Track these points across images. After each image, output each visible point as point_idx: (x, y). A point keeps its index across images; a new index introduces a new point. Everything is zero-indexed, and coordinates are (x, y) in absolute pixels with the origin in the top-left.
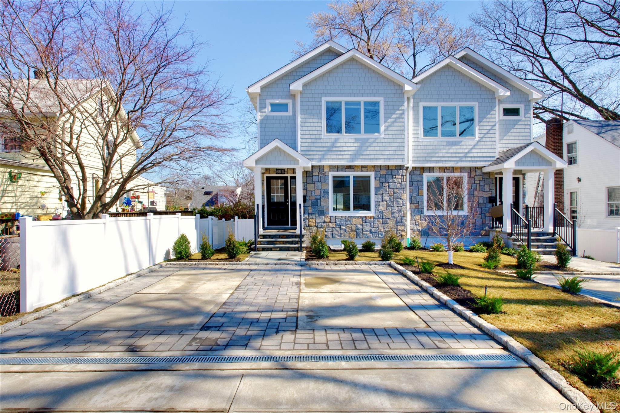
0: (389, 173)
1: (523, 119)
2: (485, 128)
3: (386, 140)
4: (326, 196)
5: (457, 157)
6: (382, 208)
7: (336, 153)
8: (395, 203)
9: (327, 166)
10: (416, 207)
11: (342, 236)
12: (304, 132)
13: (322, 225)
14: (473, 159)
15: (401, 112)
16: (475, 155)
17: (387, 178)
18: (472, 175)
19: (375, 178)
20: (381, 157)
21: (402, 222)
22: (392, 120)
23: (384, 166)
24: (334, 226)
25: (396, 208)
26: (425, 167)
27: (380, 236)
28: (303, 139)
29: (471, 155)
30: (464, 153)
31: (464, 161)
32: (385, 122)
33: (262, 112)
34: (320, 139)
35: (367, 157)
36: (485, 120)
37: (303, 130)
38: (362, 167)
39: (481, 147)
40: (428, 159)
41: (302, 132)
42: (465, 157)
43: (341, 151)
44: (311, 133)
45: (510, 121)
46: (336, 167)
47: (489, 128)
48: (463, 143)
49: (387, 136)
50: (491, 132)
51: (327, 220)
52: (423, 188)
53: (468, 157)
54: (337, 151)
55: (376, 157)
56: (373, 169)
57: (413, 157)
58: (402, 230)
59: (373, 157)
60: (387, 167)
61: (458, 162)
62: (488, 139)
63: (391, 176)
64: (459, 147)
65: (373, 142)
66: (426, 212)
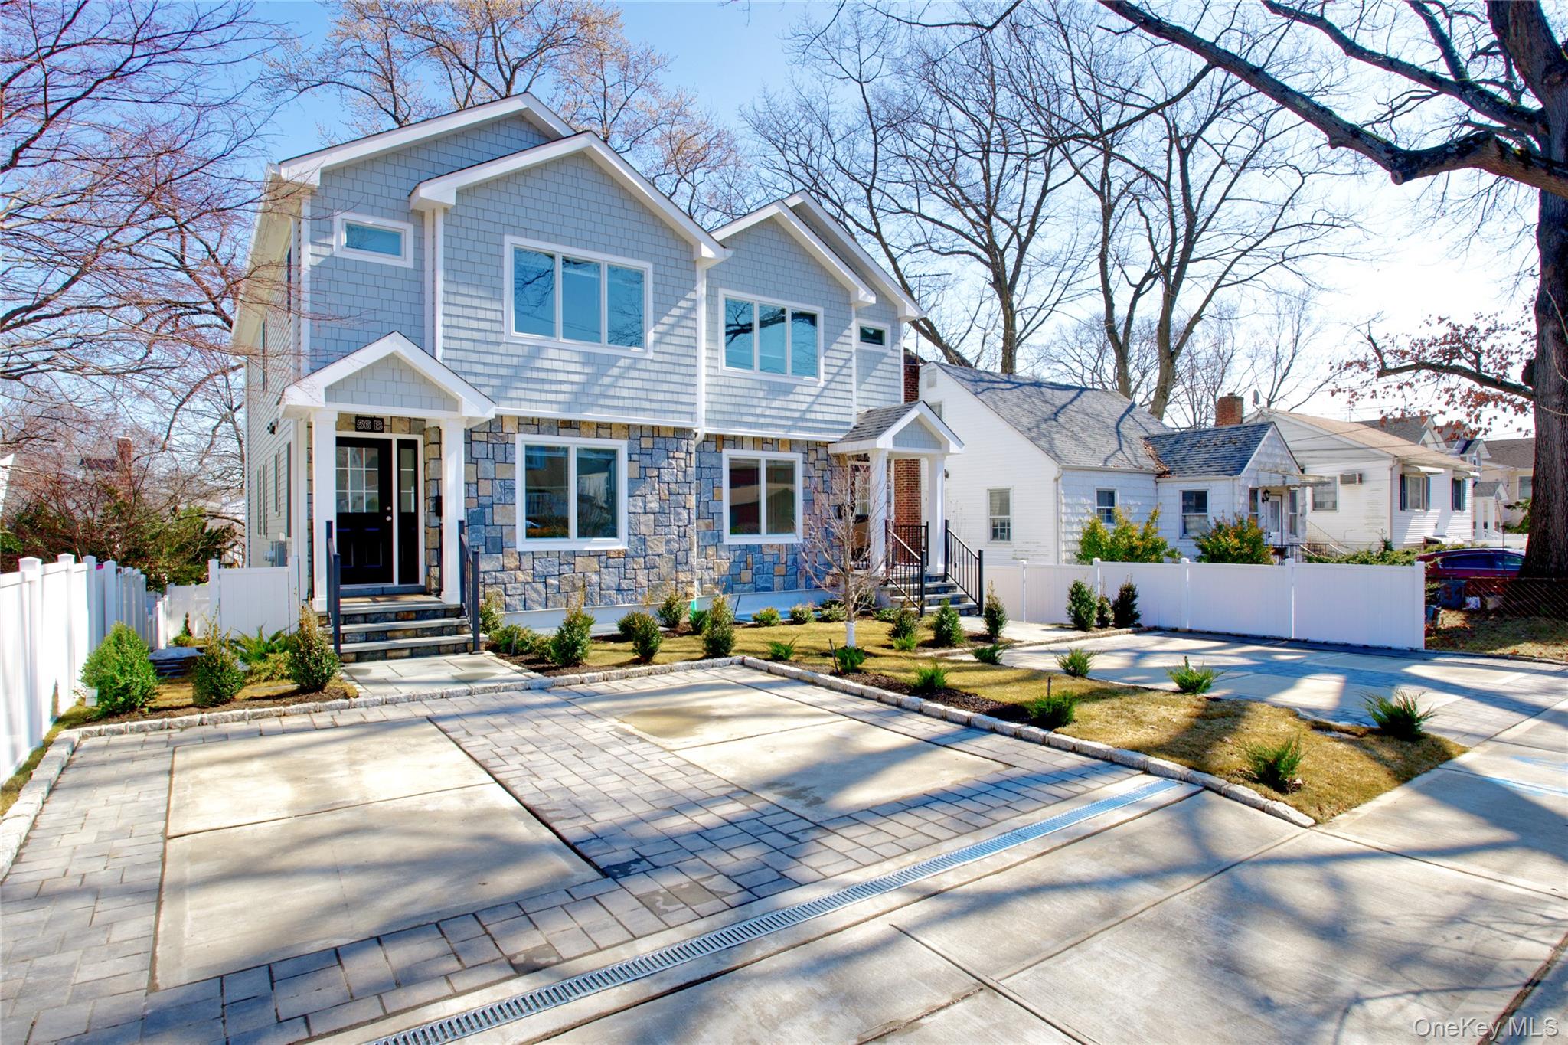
0: (661, 446)
1: (890, 353)
2: (834, 362)
3: (657, 367)
4: (508, 499)
5: (787, 418)
6: (643, 530)
7: (539, 386)
8: (672, 517)
9: (511, 418)
10: (707, 526)
11: (550, 603)
12: (454, 321)
13: (496, 578)
14: (815, 425)
15: (689, 304)
16: (819, 417)
17: (655, 457)
18: (811, 460)
19: (630, 455)
20: (647, 405)
21: (687, 563)
22: (672, 320)
23: (649, 427)
24: (530, 579)
25: (675, 530)
26: (727, 436)
27: (639, 598)
28: (450, 338)
29: (812, 416)
30: (800, 411)
31: (798, 428)
32: (656, 322)
33: (320, 245)
34: (498, 344)
35: (615, 402)
36: (835, 346)
37: (451, 316)
38: (600, 426)
39: (829, 401)
40: (734, 418)
41: (448, 321)
42: (802, 419)
43: (551, 382)
44: (474, 324)
45: (870, 353)
46: (536, 422)
47: (841, 363)
48: (798, 389)
49: (660, 358)
50: (845, 371)
51: (511, 562)
52: (721, 482)
53: (807, 420)
54: (543, 381)
55: (636, 404)
56: (624, 433)
57: (708, 411)
58: (687, 582)
59: (628, 403)
60: (655, 431)
61: (789, 428)
62: (839, 386)
63: (664, 453)
64: (791, 397)
65: (628, 368)
66: (730, 539)
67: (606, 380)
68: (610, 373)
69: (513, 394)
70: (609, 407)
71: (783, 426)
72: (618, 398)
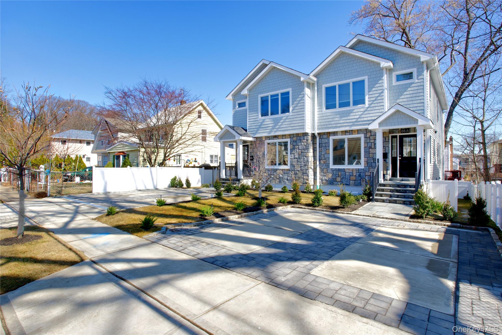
0: (299, 139)
1: (417, 81)
2: (373, 96)
3: (293, 117)
5: (350, 122)
6: (294, 163)
7: (265, 129)
8: (302, 159)
9: (264, 137)
12: (251, 118)
14: (363, 123)
15: (302, 96)
16: (365, 119)
17: (297, 142)
18: (368, 136)
19: (290, 142)
20: (290, 128)
21: (306, 173)
22: (297, 102)
23: (295, 134)
25: (303, 163)
26: (331, 132)
29: (362, 119)
30: (356, 118)
31: (357, 125)
32: (293, 104)
33: (235, 109)
34: (257, 121)
35: (282, 129)
36: (374, 89)
38: (283, 136)
39: (370, 112)
40: (329, 126)
42: (357, 121)
43: (268, 127)
44: (254, 117)
45: (403, 85)
46: (268, 137)
47: (377, 95)
48: (355, 111)
49: (294, 114)
50: (379, 98)
52: (329, 148)
53: (360, 121)
54: (266, 127)
55: (288, 128)
56: (289, 136)
57: (318, 126)
58: (306, 179)
59: (285, 129)
60: (297, 135)
61: (351, 126)
62: (376, 105)
63: (300, 141)
64: (352, 114)
65: (285, 119)
66: (332, 166)
67: (280, 124)
68: (281, 122)
69: (260, 131)
70: (281, 131)
71: (349, 126)
72: (283, 128)
